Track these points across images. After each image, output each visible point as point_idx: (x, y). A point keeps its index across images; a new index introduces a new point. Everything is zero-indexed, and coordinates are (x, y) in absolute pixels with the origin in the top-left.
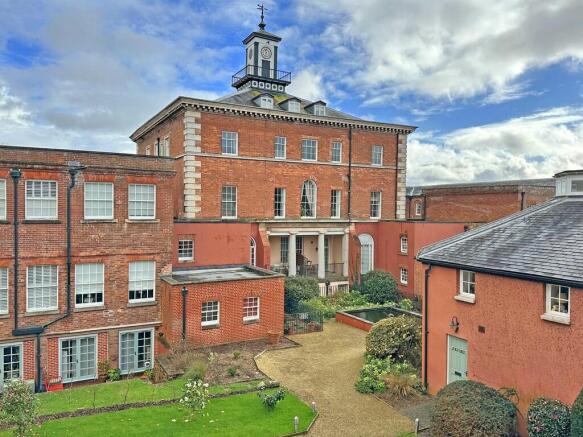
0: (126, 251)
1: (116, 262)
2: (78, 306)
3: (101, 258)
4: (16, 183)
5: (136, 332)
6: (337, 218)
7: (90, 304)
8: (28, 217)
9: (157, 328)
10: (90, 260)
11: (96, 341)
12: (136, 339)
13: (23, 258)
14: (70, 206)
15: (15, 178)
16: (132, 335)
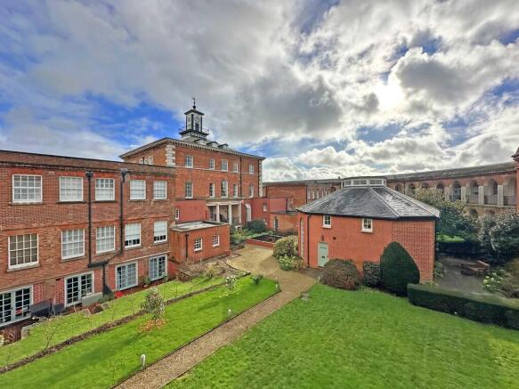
0: (153, 216)
1: (147, 222)
2: (126, 247)
3: (139, 220)
4: (89, 179)
5: (158, 258)
6: (236, 197)
7: (133, 246)
8: (97, 199)
9: (168, 255)
10: (133, 222)
11: (137, 265)
12: (158, 261)
13: (95, 223)
14: (122, 192)
15: (89, 177)
16: (155, 260)
